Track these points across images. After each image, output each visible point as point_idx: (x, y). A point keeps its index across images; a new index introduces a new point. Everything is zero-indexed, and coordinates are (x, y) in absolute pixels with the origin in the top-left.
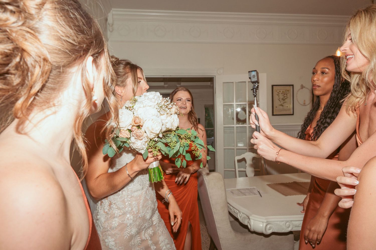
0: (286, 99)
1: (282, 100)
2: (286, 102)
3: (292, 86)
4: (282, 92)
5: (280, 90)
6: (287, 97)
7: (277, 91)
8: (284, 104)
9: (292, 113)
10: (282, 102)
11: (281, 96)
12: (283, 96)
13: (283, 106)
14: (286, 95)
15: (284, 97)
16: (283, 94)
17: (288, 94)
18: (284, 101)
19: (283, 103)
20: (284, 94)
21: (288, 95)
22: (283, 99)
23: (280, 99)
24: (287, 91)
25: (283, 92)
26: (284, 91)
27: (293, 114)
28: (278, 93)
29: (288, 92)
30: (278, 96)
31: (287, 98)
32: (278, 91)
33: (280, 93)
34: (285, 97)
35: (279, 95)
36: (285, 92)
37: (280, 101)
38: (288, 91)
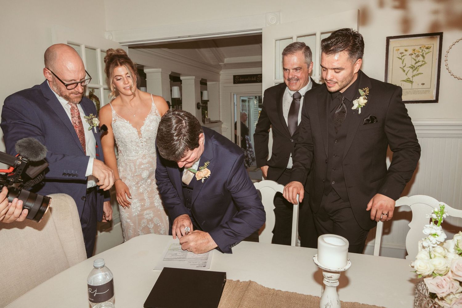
0: (421, 66)
1: (411, 70)
2: (420, 74)
3: (438, 37)
4: (410, 51)
5: (406, 48)
6: (423, 61)
7: (398, 50)
8: (415, 79)
9: (434, 99)
10: (410, 75)
11: (409, 61)
12: (415, 60)
13: (412, 82)
14: (421, 58)
16: (414, 56)
17: (426, 56)
18: (415, 72)
19: (413, 76)
20: (418, 56)
21: (428, 58)
22: (412, 67)
23: (405, 69)
24: (425, 50)
25: (414, 50)
26: (417, 48)
27: (436, 101)
28: (401, 53)
29: (427, 51)
30: (401, 61)
31: (424, 64)
32: (402, 50)
33: (407, 53)
34: (419, 61)
35: (403, 58)
36: (421, 51)
37: (404, 71)
38: (427, 48)
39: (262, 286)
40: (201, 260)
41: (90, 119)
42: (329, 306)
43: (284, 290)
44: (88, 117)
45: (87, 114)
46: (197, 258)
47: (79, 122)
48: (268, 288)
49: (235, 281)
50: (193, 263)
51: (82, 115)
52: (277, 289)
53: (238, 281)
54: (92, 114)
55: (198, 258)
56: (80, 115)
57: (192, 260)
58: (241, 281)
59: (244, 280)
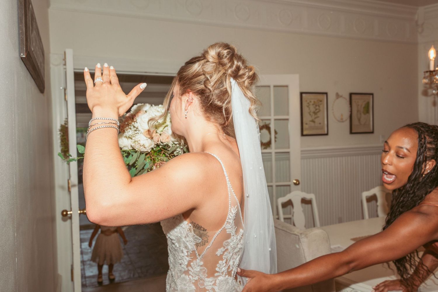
0: (318, 112)
1: (313, 115)
2: (318, 117)
3: (325, 95)
4: (312, 103)
5: (311, 100)
6: (319, 109)
7: (306, 101)
8: (316, 120)
9: (326, 132)
10: (313, 117)
11: (312, 109)
13: (314, 122)
14: (317, 107)
15: (316, 109)
16: (314, 106)
18: (316, 116)
19: (315, 118)
20: (316, 106)
21: (321, 106)
22: (314, 113)
23: (311, 113)
25: (314, 102)
27: (327, 134)
28: (308, 103)
29: (320, 103)
30: (308, 108)
32: (308, 102)
35: (309, 106)
36: (317, 102)
37: (310, 115)
38: (321, 101)
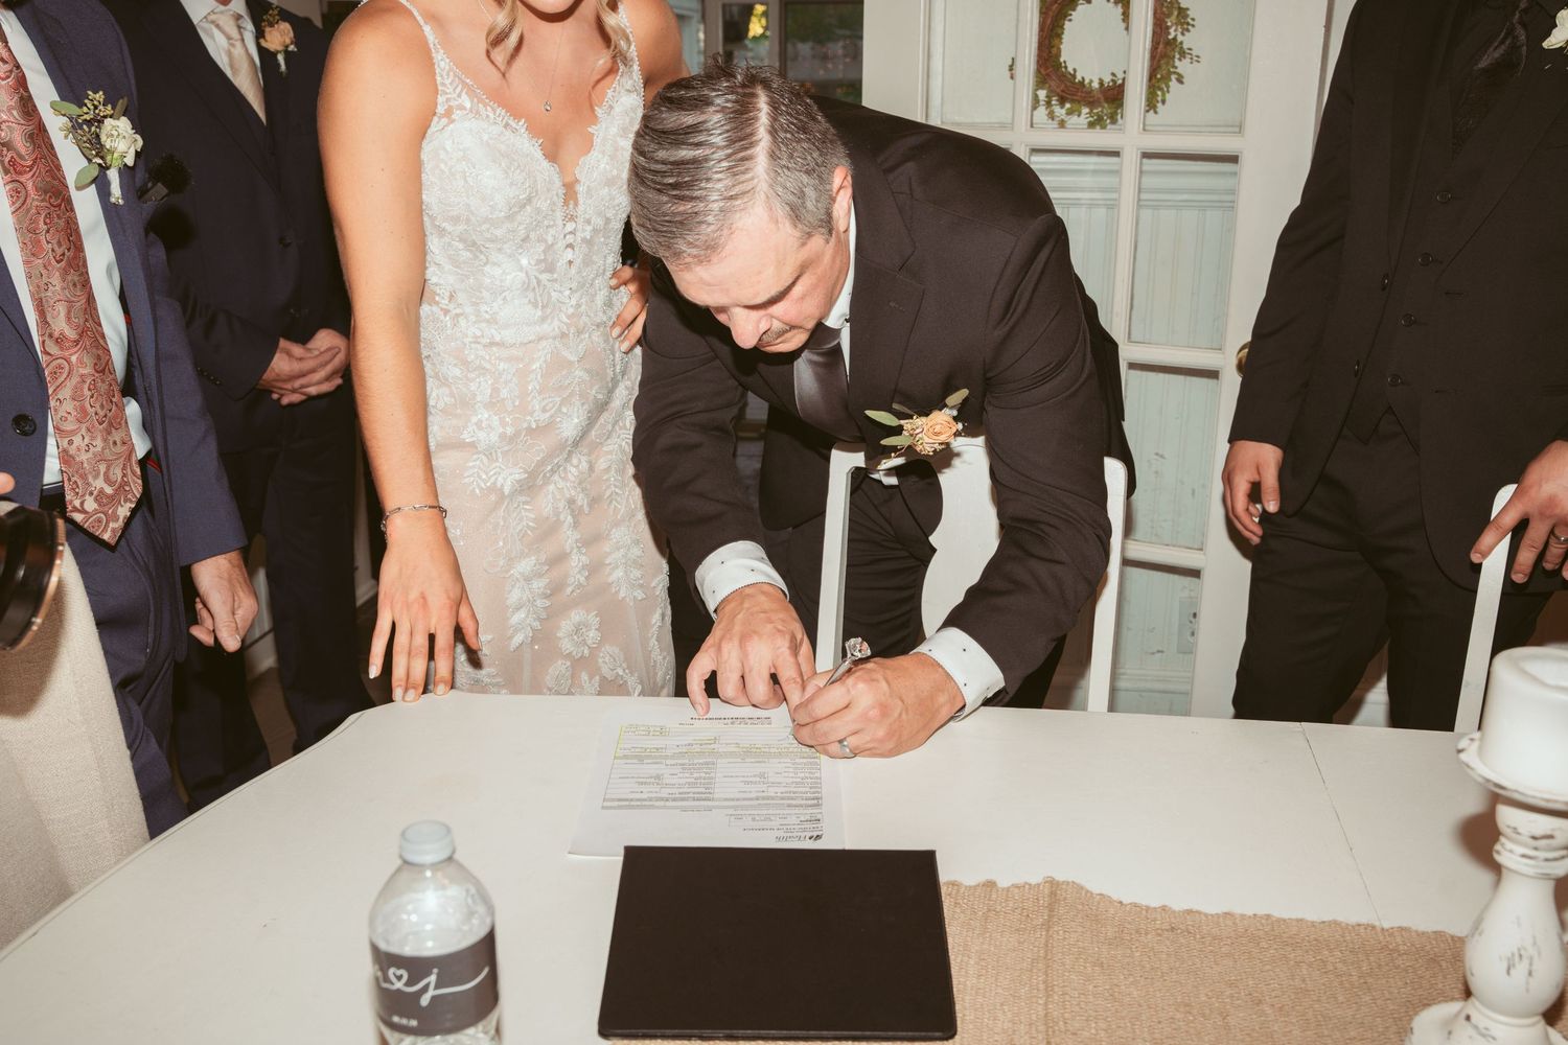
39: (1111, 901)
40: (789, 806)
41: (89, 123)
42: (1526, 962)
43: (1212, 907)
44: (73, 109)
45: (70, 90)
46: (768, 798)
47: (31, 137)
48: (1135, 905)
49: (973, 884)
50: (754, 820)
51: (43, 89)
52: (1178, 905)
53: (990, 885)
54: (100, 96)
55: (773, 798)
56: (26, 89)
57: (743, 808)
58: (1004, 882)
59: (1019, 881)
